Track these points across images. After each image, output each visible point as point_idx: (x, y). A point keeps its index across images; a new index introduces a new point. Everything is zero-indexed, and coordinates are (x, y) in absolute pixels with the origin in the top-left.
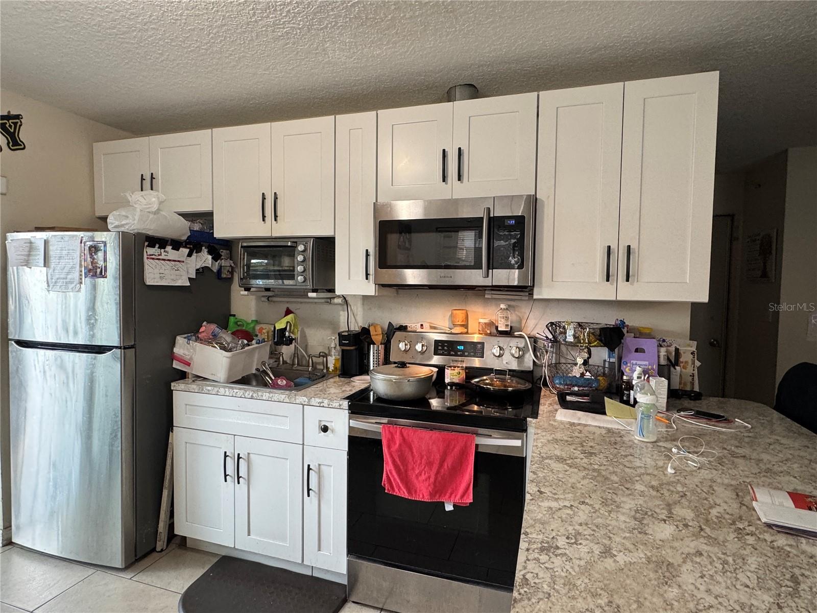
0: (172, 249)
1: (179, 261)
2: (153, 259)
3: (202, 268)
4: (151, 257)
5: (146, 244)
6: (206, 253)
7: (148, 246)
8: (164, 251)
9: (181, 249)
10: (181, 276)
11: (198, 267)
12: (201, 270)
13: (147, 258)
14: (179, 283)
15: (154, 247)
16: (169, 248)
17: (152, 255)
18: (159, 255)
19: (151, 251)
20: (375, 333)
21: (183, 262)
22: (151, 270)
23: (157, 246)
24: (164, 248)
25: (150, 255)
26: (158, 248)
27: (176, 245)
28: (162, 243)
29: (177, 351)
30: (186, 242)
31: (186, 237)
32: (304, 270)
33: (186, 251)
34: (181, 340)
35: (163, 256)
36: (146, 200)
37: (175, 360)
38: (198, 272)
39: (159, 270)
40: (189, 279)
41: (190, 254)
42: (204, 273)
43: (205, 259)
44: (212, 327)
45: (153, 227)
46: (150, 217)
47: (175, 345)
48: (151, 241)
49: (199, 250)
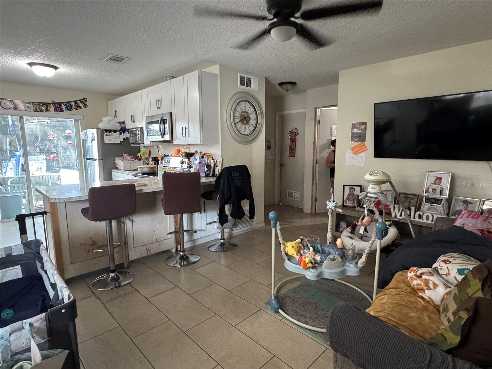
0: (114, 133)
4: (106, 135)
5: (104, 132)
6: (127, 133)
8: (111, 133)
9: (117, 133)
10: (117, 140)
14: (116, 142)
18: (109, 135)
19: (106, 133)
21: (118, 136)
22: (106, 139)
23: (108, 132)
27: (115, 131)
28: (110, 131)
29: (115, 161)
30: (119, 130)
31: (119, 129)
32: (139, 138)
33: (119, 133)
34: (116, 158)
35: (111, 135)
36: (106, 119)
37: (115, 164)
38: (124, 139)
39: (109, 139)
40: (120, 141)
41: (121, 134)
42: (127, 139)
43: (127, 135)
44: (125, 155)
45: (107, 127)
46: (107, 124)
47: (115, 160)
48: (106, 131)
49: (124, 132)
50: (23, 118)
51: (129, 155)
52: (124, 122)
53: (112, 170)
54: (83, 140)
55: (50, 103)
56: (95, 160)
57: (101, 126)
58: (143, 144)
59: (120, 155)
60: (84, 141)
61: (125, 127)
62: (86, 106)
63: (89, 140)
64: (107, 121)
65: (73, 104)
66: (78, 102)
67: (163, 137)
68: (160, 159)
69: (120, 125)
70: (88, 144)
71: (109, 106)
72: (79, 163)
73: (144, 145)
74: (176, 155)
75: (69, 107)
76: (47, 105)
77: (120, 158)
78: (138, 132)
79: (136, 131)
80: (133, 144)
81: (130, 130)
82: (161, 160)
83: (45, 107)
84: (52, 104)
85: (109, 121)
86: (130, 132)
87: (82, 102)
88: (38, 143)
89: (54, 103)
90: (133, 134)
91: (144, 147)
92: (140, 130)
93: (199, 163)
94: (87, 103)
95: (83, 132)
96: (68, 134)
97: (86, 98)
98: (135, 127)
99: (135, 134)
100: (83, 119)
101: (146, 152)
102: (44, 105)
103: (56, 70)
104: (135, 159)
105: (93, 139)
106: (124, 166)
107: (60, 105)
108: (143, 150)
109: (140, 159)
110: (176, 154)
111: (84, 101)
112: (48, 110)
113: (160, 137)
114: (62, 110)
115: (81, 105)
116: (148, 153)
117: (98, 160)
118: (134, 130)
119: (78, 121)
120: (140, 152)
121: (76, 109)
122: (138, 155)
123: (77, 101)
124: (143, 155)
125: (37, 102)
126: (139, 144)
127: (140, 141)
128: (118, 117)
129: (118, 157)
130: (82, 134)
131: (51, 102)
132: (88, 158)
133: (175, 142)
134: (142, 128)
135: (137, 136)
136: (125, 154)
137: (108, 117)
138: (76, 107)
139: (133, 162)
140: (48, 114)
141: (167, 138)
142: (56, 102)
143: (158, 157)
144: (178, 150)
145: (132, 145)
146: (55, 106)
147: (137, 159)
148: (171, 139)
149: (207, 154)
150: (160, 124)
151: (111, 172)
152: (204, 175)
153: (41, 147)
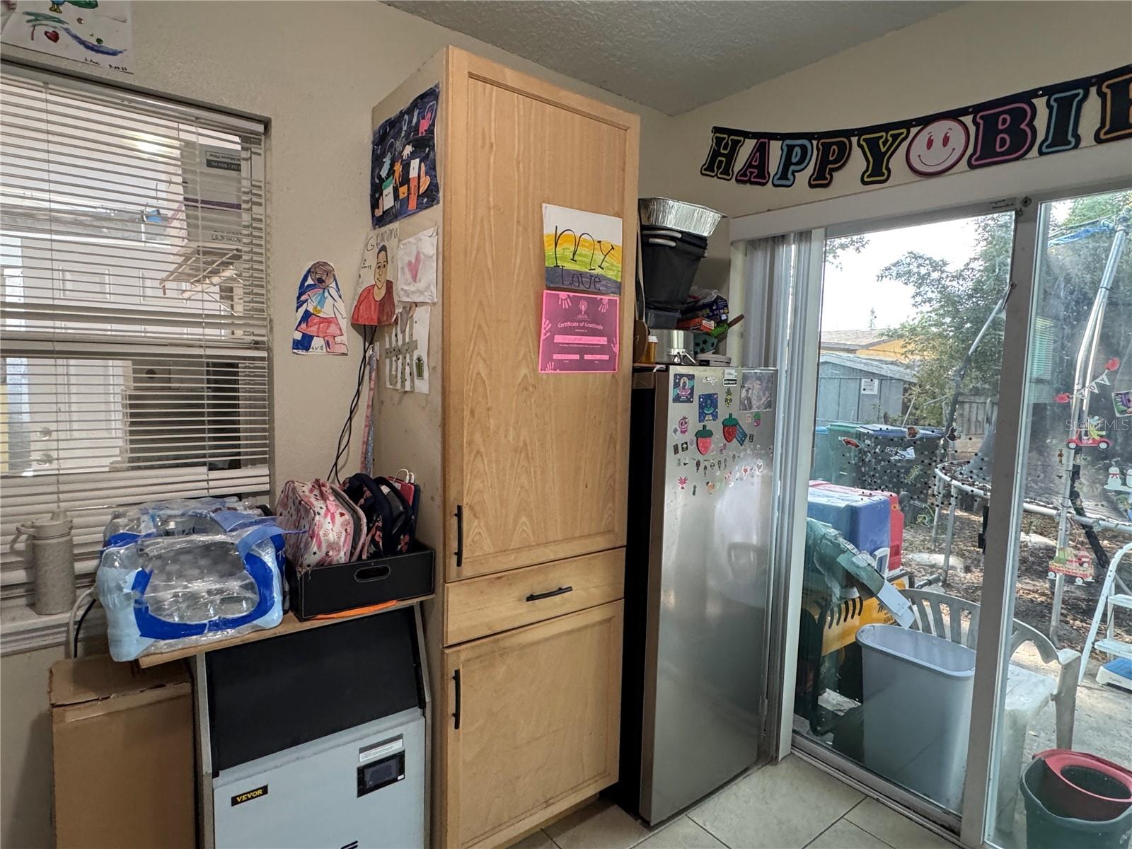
153: (1122, 412)
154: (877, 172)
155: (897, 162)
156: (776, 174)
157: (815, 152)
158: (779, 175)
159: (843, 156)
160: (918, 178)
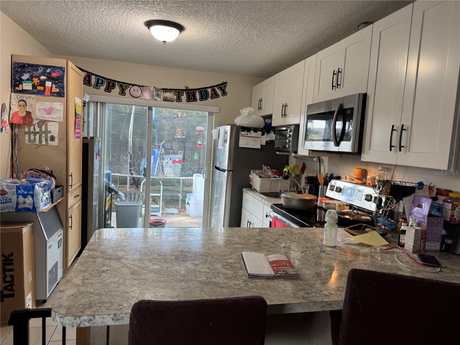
0: (254, 132)
1: (257, 137)
2: (244, 136)
3: (270, 140)
4: (243, 136)
5: (241, 130)
6: (273, 134)
7: (242, 131)
8: (250, 133)
9: (258, 132)
10: (257, 144)
11: (267, 140)
12: (269, 142)
13: (241, 136)
14: (255, 147)
15: (245, 131)
16: (252, 132)
17: (243, 135)
18: (246, 135)
19: (243, 133)
20: (320, 178)
21: (259, 138)
22: (242, 141)
23: (246, 131)
24: (250, 132)
25: (242, 135)
26: (247, 132)
27: (256, 130)
28: (248, 129)
29: (250, 176)
30: (262, 129)
31: (262, 127)
32: (289, 142)
33: (261, 133)
34: (252, 172)
35: (249, 135)
36: (245, 112)
37: (249, 180)
38: (267, 142)
39: (247, 141)
40: (261, 145)
41: (263, 134)
42: (270, 143)
43: (272, 136)
44: (265, 168)
45: (246, 123)
46: (246, 118)
47: (250, 173)
48: (243, 129)
49: (268, 132)
50: (152, 110)
51: (271, 168)
52: (270, 117)
53: (244, 190)
54: (215, 140)
55: (183, 90)
56: (224, 171)
57: (239, 121)
58: (296, 152)
59: (258, 167)
60: (216, 142)
61: (271, 124)
62: (224, 93)
63: (220, 141)
64: (247, 114)
65: (209, 90)
66: (216, 88)
67: (337, 144)
68: (321, 181)
69: (265, 120)
70: (219, 148)
71: (254, 93)
72: (207, 172)
73: (296, 155)
74: (356, 181)
75: (204, 94)
76: (179, 93)
77: (257, 171)
78: (290, 132)
79: (287, 130)
80: (279, 151)
81: (278, 129)
82: (324, 185)
83: (176, 95)
84: (185, 90)
85: (250, 114)
86: (277, 132)
87: (221, 88)
88: (164, 142)
89: (187, 90)
90: (280, 135)
91: (296, 157)
92: (293, 129)
93: (430, 215)
94: (227, 90)
95: (216, 130)
96: (199, 132)
97: (226, 83)
98: (286, 124)
99: (285, 136)
100: (218, 112)
101: (297, 166)
102: (176, 92)
103: (181, 32)
104: (279, 176)
105: (225, 141)
106: (262, 186)
107: (194, 93)
108: (293, 162)
109: (286, 178)
110: (358, 179)
111: (222, 87)
112: (179, 100)
113: (332, 143)
114: (195, 100)
115: (219, 92)
116: (301, 166)
117: (226, 172)
118: (284, 129)
119: (213, 115)
120: (288, 165)
121: (212, 98)
122: (285, 170)
123: (214, 86)
124: (293, 170)
125: (168, 88)
126: (288, 152)
127: (291, 149)
128: (263, 109)
129: (256, 169)
130: (214, 132)
131: (184, 88)
132: (218, 166)
133: (365, 157)
134: (297, 126)
135: (287, 139)
136: (265, 165)
137: (249, 108)
138: (213, 95)
139: (275, 180)
140: (179, 104)
141: (346, 146)
142: (190, 88)
143: (319, 178)
144: (363, 170)
145: (277, 153)
146: (188, 93)
147: (282, 175)
148: (356, 151)
149: (451, 195)
150: (337, 120)
151: (243, 192)
152: (438, 248)
153: (167, 147)
154: (123, 92)
155: (127, 91)
156: (94, 85)
157: (106, 83)
158: (95, 85)
159: (113, 86)
160: (133, 97)
